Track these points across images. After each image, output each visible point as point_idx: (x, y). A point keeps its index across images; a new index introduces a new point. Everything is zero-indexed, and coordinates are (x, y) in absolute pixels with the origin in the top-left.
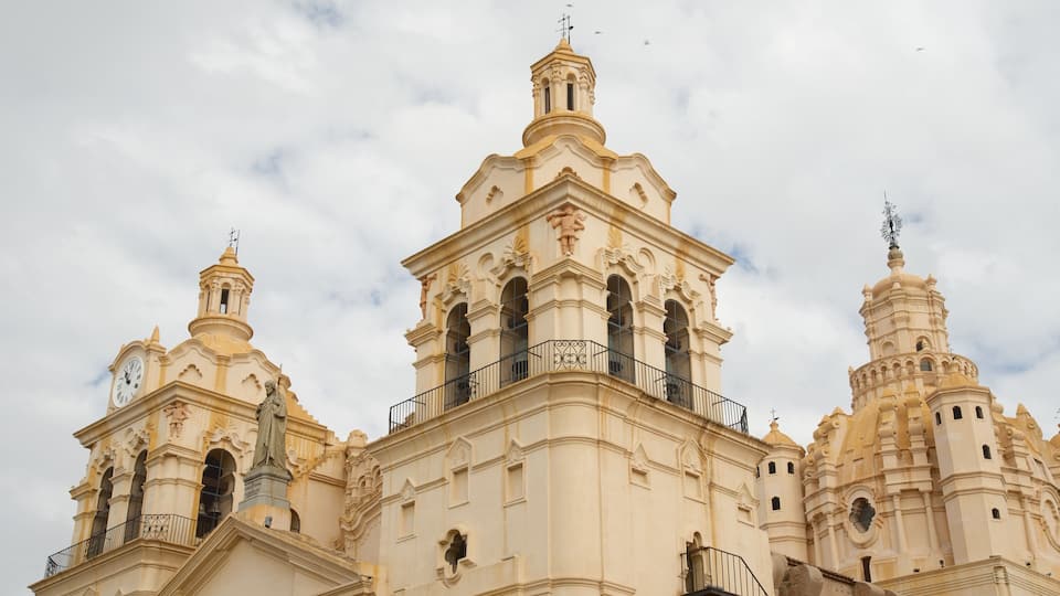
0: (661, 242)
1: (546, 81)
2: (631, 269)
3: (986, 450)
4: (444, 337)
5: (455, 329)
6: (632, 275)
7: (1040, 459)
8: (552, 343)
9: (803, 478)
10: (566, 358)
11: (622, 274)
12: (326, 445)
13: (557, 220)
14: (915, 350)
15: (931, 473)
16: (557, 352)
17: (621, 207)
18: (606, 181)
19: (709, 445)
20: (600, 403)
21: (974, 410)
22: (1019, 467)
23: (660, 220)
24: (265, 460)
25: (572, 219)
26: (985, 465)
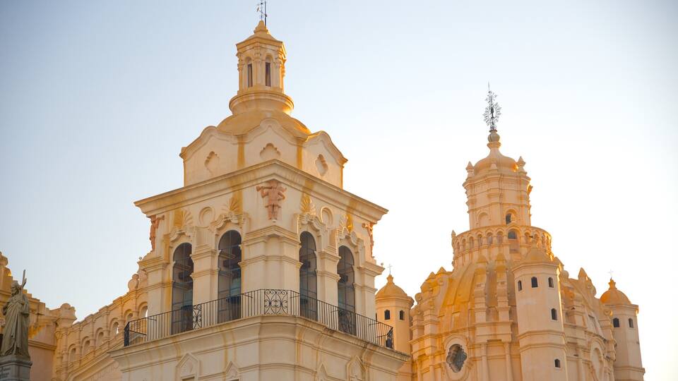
0: (336, 202)
1: (249, 59)
2: (317, 227)
3: (554, 312)
4: (171, 267)
5: (181, 262)
6: (317, 231)
7: (593, 315)
8: (263, 291)
9: (411, 324)
10: (273, 304)
11: (310, 231)
12: (38, 314)
13: (265, 191)
14: (505, 223)
15: (511, 327)
16: (266, 298)
17: (311, 179)
18: (299, 158)
19: (367, 360)
20: (297, 338)
21: (548, 280)
22: (577, 324)
23: (335, 185)
24: (12, 349)
25: (277, 191)
26: (553, 325)
